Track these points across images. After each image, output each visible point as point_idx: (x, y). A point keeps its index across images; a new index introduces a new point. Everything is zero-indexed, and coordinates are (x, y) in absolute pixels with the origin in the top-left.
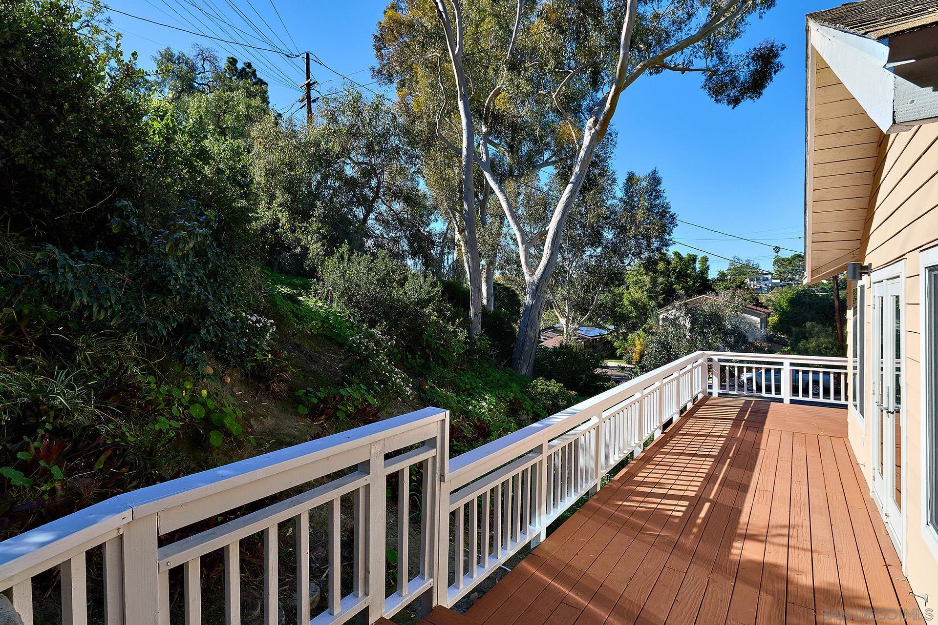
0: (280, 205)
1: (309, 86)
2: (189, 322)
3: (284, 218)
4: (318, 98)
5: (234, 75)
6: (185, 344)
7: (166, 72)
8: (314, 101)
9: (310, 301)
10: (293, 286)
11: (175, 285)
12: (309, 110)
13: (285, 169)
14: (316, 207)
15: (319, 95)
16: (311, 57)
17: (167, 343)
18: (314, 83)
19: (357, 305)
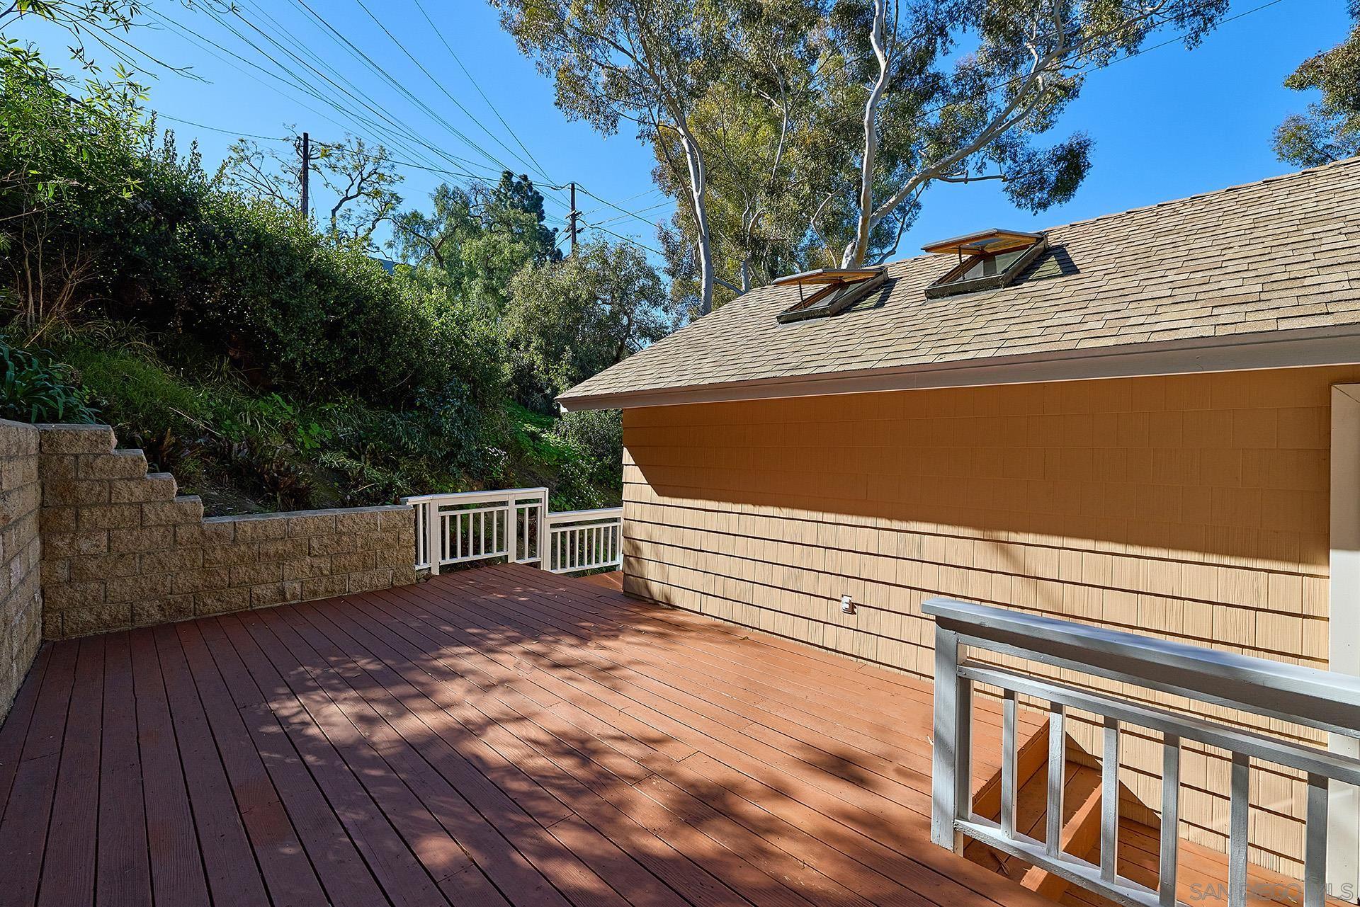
0: (536, 349)
1: (574, 217)
2: (453, 451)
3: (538, 360)
4: (582, 229)
5: (509, 191)
6: (450, 463)
7: (443, 209)
8: (579, 232)
9: (551, 437)
10: (538, 424)
11: (445, 432)
12: (574, 241)
13: (539, 315)
14: (565, 351)
15: (583, 226)
16: (576, 186)
17: (441, 463)
18: (579, 213)
19: (589, 441)
